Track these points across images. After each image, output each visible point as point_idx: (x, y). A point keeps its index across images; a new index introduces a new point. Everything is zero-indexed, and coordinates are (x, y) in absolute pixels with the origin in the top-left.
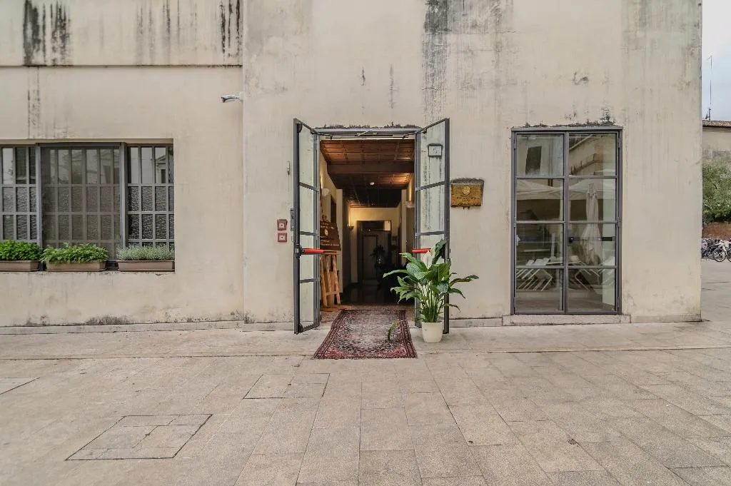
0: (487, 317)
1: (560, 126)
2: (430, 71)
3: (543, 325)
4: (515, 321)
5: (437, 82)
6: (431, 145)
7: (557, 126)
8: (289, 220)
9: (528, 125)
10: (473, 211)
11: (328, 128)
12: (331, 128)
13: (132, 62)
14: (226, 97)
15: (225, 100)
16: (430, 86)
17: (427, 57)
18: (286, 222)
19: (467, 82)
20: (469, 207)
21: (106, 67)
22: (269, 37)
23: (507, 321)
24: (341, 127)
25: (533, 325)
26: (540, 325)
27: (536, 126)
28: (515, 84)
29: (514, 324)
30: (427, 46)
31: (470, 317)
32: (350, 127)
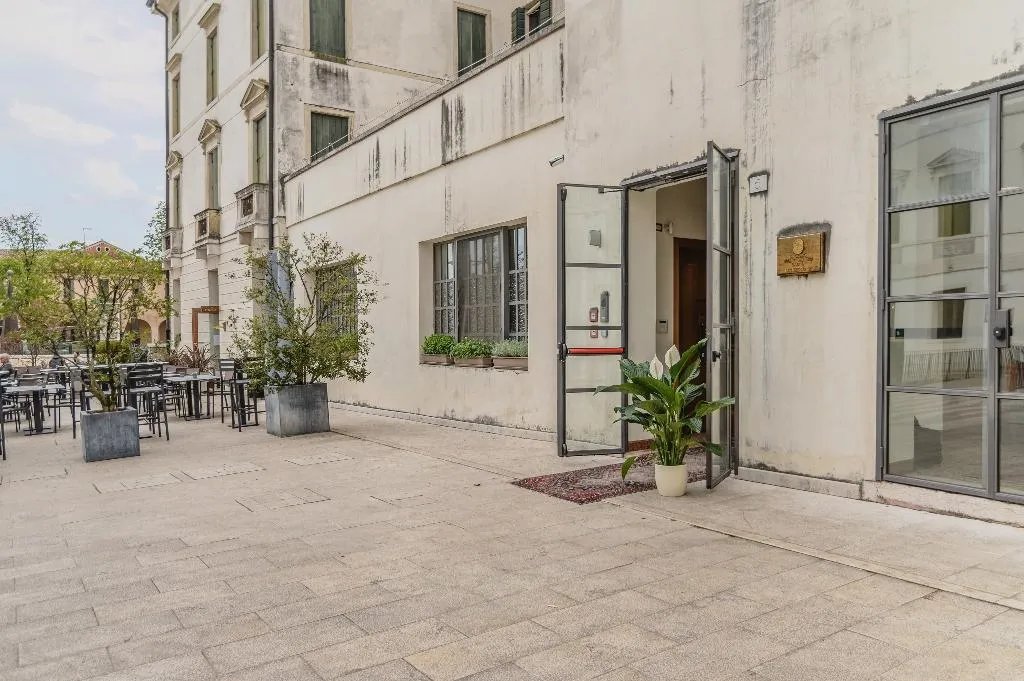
0: (836, 477)
1: (981, 83)
2: (753, 51)
3: (942, 513)
4: (886, 495)
5: (761, 67)
6: (751, 176)
7: (974, 85)
8: (599, 307)
9: (911, 100)
10: (814, 281)
11: (636, 176)
12: (639, 175)
13: (499, 139)
14: (552, 159)
15: (551, 163)
16: (751, 77)
17: (748, 28)
18: (596, 309)
19: (804, 50)
20: (806, 276)
21: (486, 149)
22: (584, 71)
23: (871, 490)
24: (648, 172)
25: (920, 509)
26: (933, 511)
27: (928, 98)
28: (888, 24)
29: (883, 500)
30: (748, 11)
31: (808, 473)
32: (658, 170)
